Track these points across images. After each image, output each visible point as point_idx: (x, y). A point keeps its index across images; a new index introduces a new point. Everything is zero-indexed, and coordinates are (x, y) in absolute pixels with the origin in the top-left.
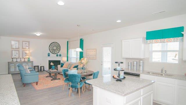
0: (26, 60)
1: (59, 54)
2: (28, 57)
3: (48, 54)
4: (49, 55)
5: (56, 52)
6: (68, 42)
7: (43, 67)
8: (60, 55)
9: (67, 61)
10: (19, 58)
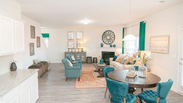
0: (80, 51)
1: (113, 44)
2: (81, 47)
3: (101, 44)
4: (102, 46)
5: (109, 42)
6: (124, 29)
7: (96, 58)
8: (114, 46)
9: (123, 53)
10: (73, 48)
